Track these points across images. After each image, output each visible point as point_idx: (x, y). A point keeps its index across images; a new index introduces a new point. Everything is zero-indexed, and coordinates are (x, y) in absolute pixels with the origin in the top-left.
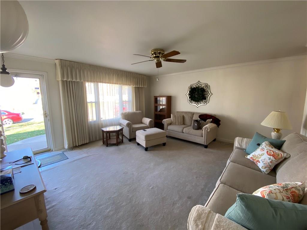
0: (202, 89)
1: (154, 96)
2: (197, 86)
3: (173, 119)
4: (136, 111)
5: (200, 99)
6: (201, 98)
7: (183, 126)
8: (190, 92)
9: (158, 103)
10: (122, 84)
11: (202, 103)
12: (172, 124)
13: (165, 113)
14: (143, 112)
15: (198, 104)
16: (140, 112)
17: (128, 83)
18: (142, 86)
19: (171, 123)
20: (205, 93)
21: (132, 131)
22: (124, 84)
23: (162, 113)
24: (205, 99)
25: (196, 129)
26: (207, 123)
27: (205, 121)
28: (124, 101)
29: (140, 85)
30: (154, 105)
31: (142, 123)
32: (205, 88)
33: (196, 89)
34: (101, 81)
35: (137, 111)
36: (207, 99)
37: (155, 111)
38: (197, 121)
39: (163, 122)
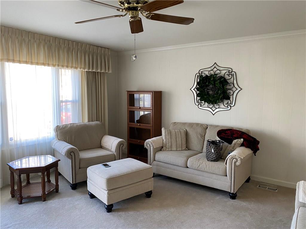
0: (222, 79)
1: (128, 91)
2: (212, 72)
3: (166, 138)
4: (89, 121)
5: (218, 99)
6: (220, 95)
7: (187, 153)
8: (198, 83)
9: (136, 105)
10: (58, 65)
11: (222, 106)
12: (164, 148)
13: (149, 126)
14: (103, 125)
15: (214, 109)
16: (97, 125)
17: (72, 63)
18: (101, 70)
19: (162, 147)
20: (228, 87)
21: (77, 167)
22: (63, 66)
23: (143, 126)
24: (228, 98)
25: (212, 161)
26: (234, 147)
27: (230, 142)
28: (62, 102)
29: (97, 68)
30: (128, 108)
31: (101, 147)
32: (227, 77)
33: (210, 78)
34: (11, 58)
35: (91, 123)
36: (231, 99)
37: (130, 122)
38: (213, 143)
39: (145, 144)
